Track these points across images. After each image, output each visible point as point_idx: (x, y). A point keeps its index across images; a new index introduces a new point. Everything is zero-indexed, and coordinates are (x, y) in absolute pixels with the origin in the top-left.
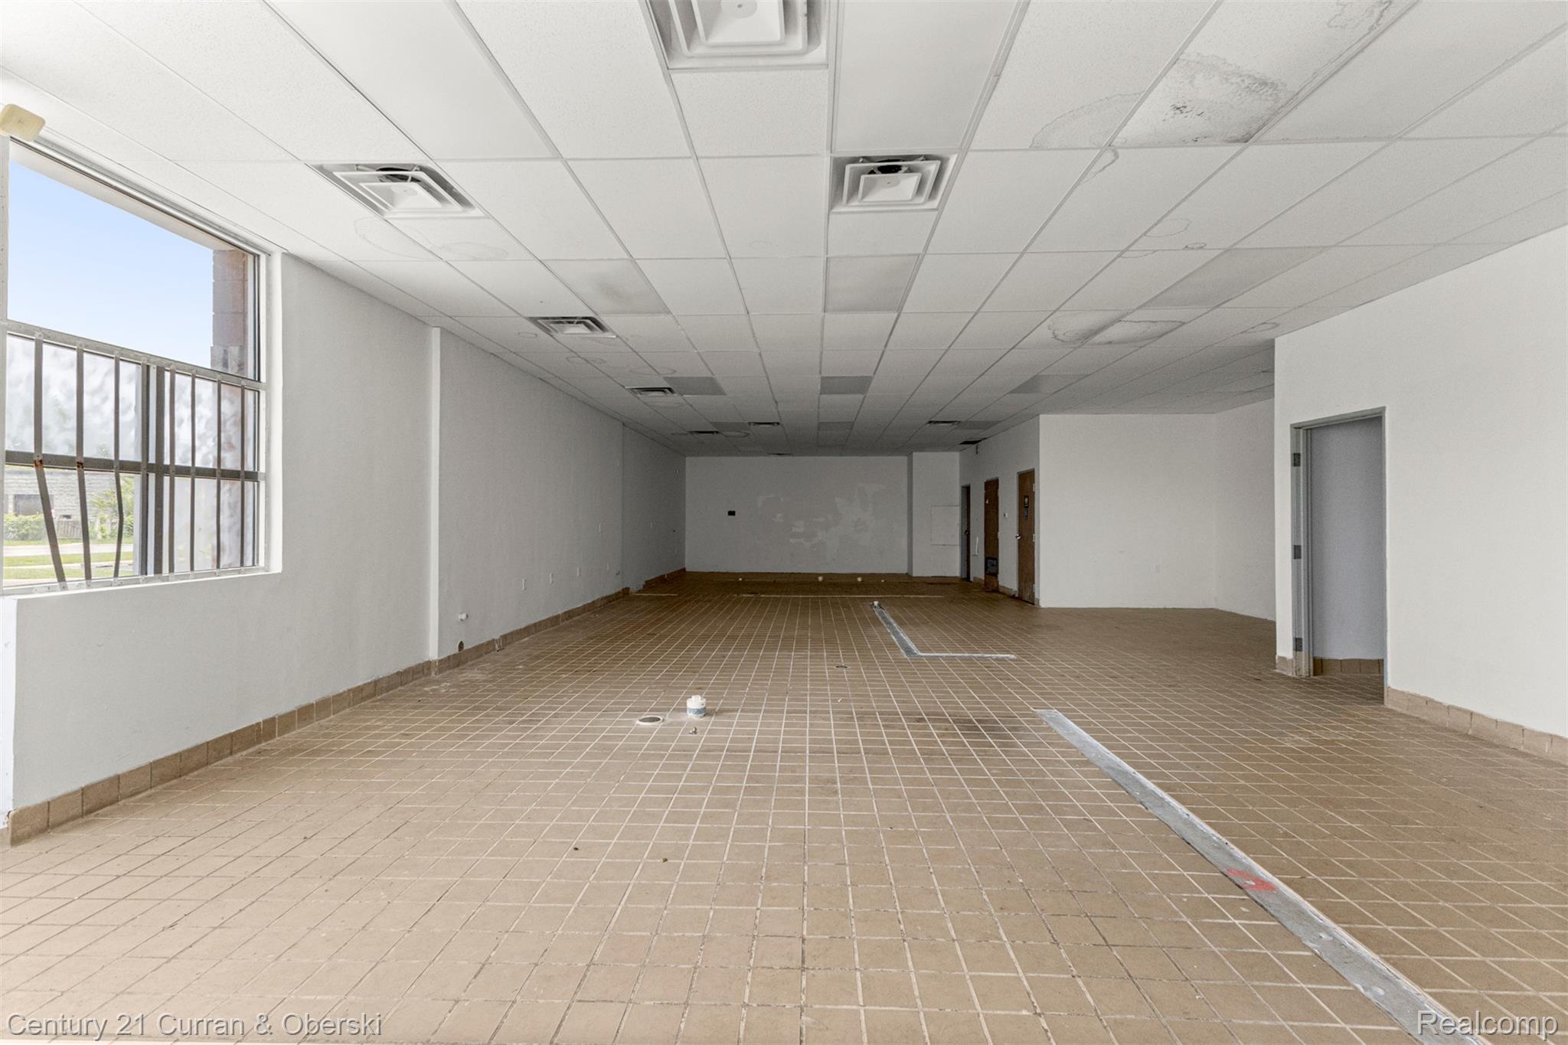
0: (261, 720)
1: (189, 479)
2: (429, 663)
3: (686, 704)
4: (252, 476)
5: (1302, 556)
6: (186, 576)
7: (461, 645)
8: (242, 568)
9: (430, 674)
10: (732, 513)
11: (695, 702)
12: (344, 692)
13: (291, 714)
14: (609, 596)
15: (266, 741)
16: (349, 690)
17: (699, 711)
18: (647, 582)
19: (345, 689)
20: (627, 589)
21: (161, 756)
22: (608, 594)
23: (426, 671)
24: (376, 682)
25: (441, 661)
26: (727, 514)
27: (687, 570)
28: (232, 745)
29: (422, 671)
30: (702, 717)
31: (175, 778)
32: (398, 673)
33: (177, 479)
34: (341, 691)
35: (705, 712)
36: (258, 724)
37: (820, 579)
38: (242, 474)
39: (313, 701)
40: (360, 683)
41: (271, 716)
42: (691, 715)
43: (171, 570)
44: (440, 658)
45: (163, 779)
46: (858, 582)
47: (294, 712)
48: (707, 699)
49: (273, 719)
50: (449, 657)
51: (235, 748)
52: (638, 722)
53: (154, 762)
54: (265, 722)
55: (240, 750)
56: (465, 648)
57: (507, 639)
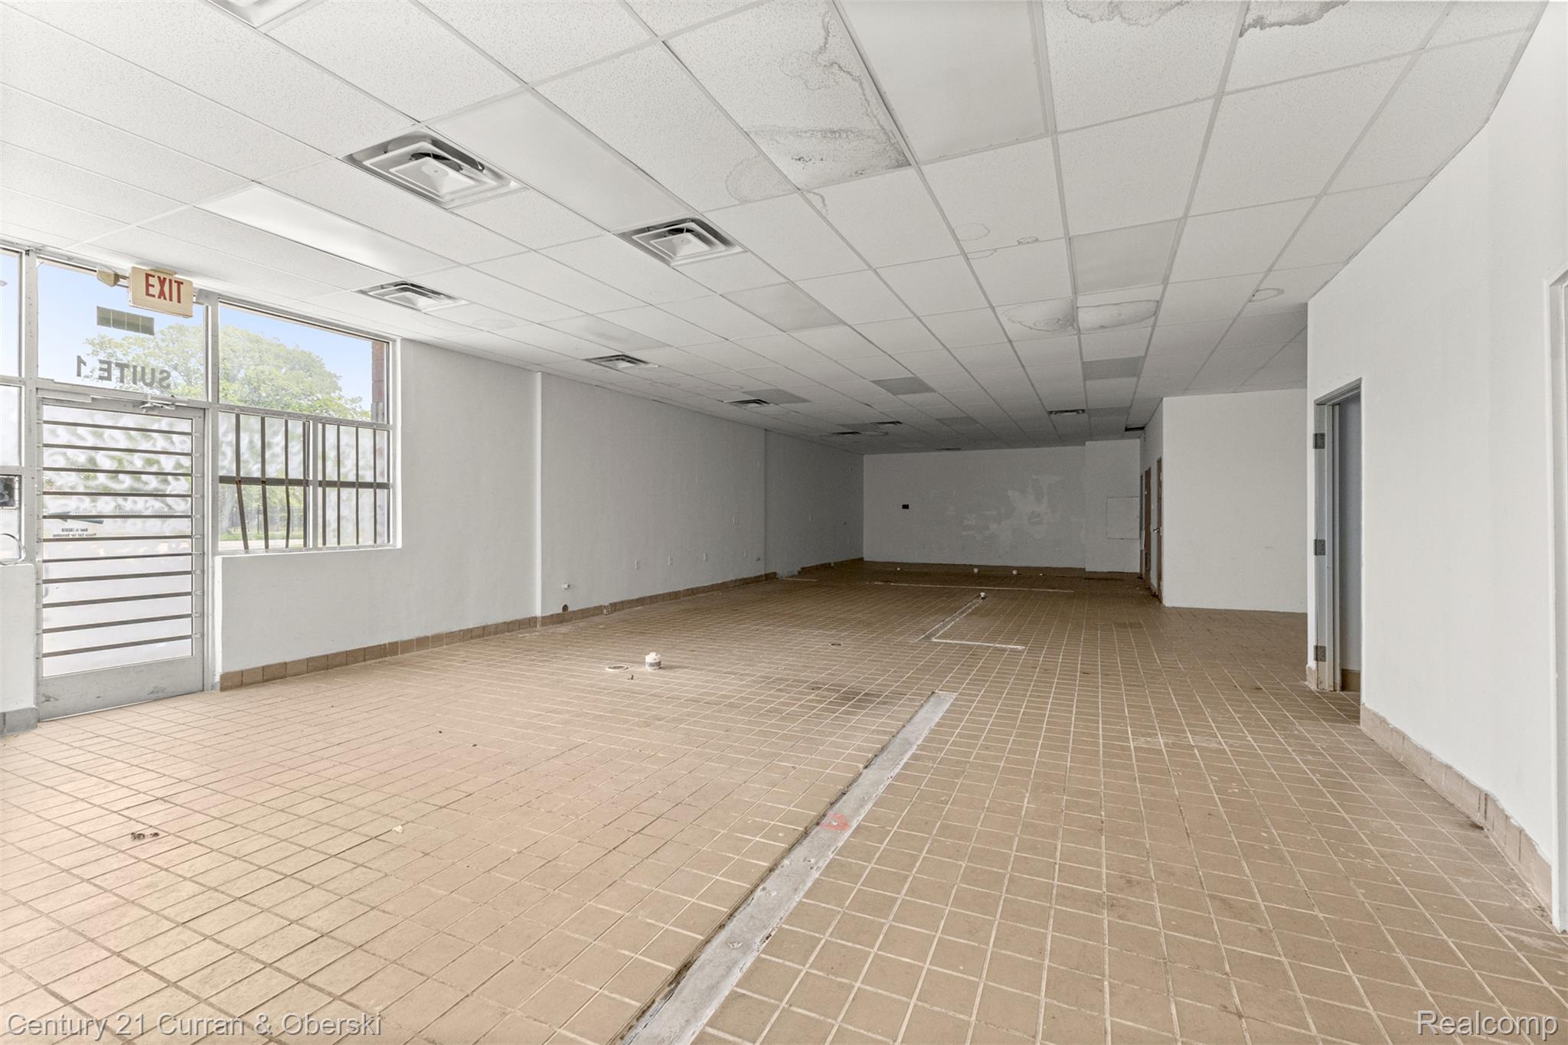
0: (387, 642)
1: (336, 489)
2: (535, 618)
3: (645, 659)
4: (384, 486)
5: (1326, 553)
6: (335, 548)
7: (565, 608)
8: (375, 545)
9: (536, 626)
10: (906, 507)
11: (651, 658)
12: (456, 631)
13: (410, 641)
14: (747, 579)
15: (391, 656)
16: (460, 631)
17: (652, 665)
18: (803, 569)
19: (457, 629)
20: (775, 573)
21: (315, 655)
22: (745, 576)
23: (532, 624)
24: (484, 628)
25: (543, 618)
26: (901, 507)
27: (865, 559)
28: (365, 655)
29: (529, 623)
30: (655, 669)
31: (324, 669)
32: (505, 623)
33: (327, 489)
34: (454, 630)
35: (658, 665)
36: (385, 645)
37: (976, 570)
38: (375, 484)
39: (429, 634)
40: (471, 627)
41: (396, 640)
42: (648, 669)
43: (324, 543)
44: (544, 615)
45: (316, 669)
46: (1012, 574)
47: (412, 640)
48: (662, 655)
49: (396, 643)
50: (552, 615)
51: (367, 657)
52: (607, 669)
53: (310, 658)
54: (389, 644)
55: (370, 659)
56: (570, 609)
57: (615, 607)
